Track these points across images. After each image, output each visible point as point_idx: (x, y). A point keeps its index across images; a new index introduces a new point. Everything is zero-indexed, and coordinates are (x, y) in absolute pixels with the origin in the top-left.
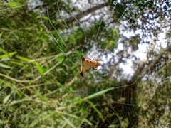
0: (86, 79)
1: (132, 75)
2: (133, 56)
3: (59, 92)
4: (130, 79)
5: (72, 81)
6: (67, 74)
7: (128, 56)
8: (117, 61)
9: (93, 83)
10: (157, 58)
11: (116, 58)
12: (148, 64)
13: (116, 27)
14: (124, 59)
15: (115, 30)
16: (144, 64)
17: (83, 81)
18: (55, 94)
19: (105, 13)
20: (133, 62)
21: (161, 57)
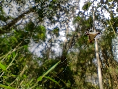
0: (32, 66)
1: (62, 52)
2: (58, 40)
3: (16, 82)
4: (61, 55)
5: (24, 70)
6: (17, 66)
7: (55, 41)
8: (49, 46)
9: (38, 66)
10: (72, 37)
11: (48, 45)
12: (68, 43)
13: (42, 24)
14: (53, 44)
15: (42, 26)
16: (66, 43)
17: (31, 68)
18: (14, 84)
19: (32, 16)
20: (59, 44)
21: (74, 36)
